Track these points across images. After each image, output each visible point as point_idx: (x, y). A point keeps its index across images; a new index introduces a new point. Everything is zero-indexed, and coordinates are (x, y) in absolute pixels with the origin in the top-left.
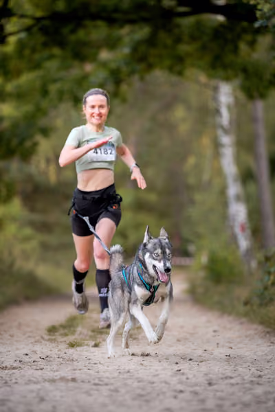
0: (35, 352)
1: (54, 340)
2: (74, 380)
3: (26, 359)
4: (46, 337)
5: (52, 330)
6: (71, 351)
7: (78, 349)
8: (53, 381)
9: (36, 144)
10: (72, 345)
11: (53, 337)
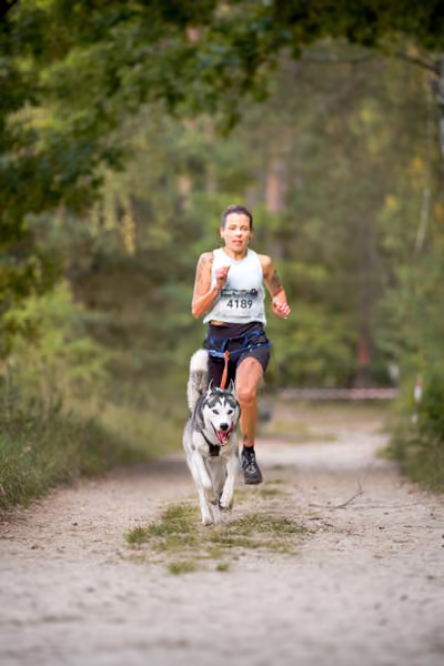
0: (106, 585)
1: (143, 559)
2: (183, 644)
3: (90, 599)
4: (127, 553)
5: (137, 537)
6: (175, 580)
7: (189, 576)
8: (142, 646)
9: (97, 183)
10: (176, 570)
11: (139, 553)
